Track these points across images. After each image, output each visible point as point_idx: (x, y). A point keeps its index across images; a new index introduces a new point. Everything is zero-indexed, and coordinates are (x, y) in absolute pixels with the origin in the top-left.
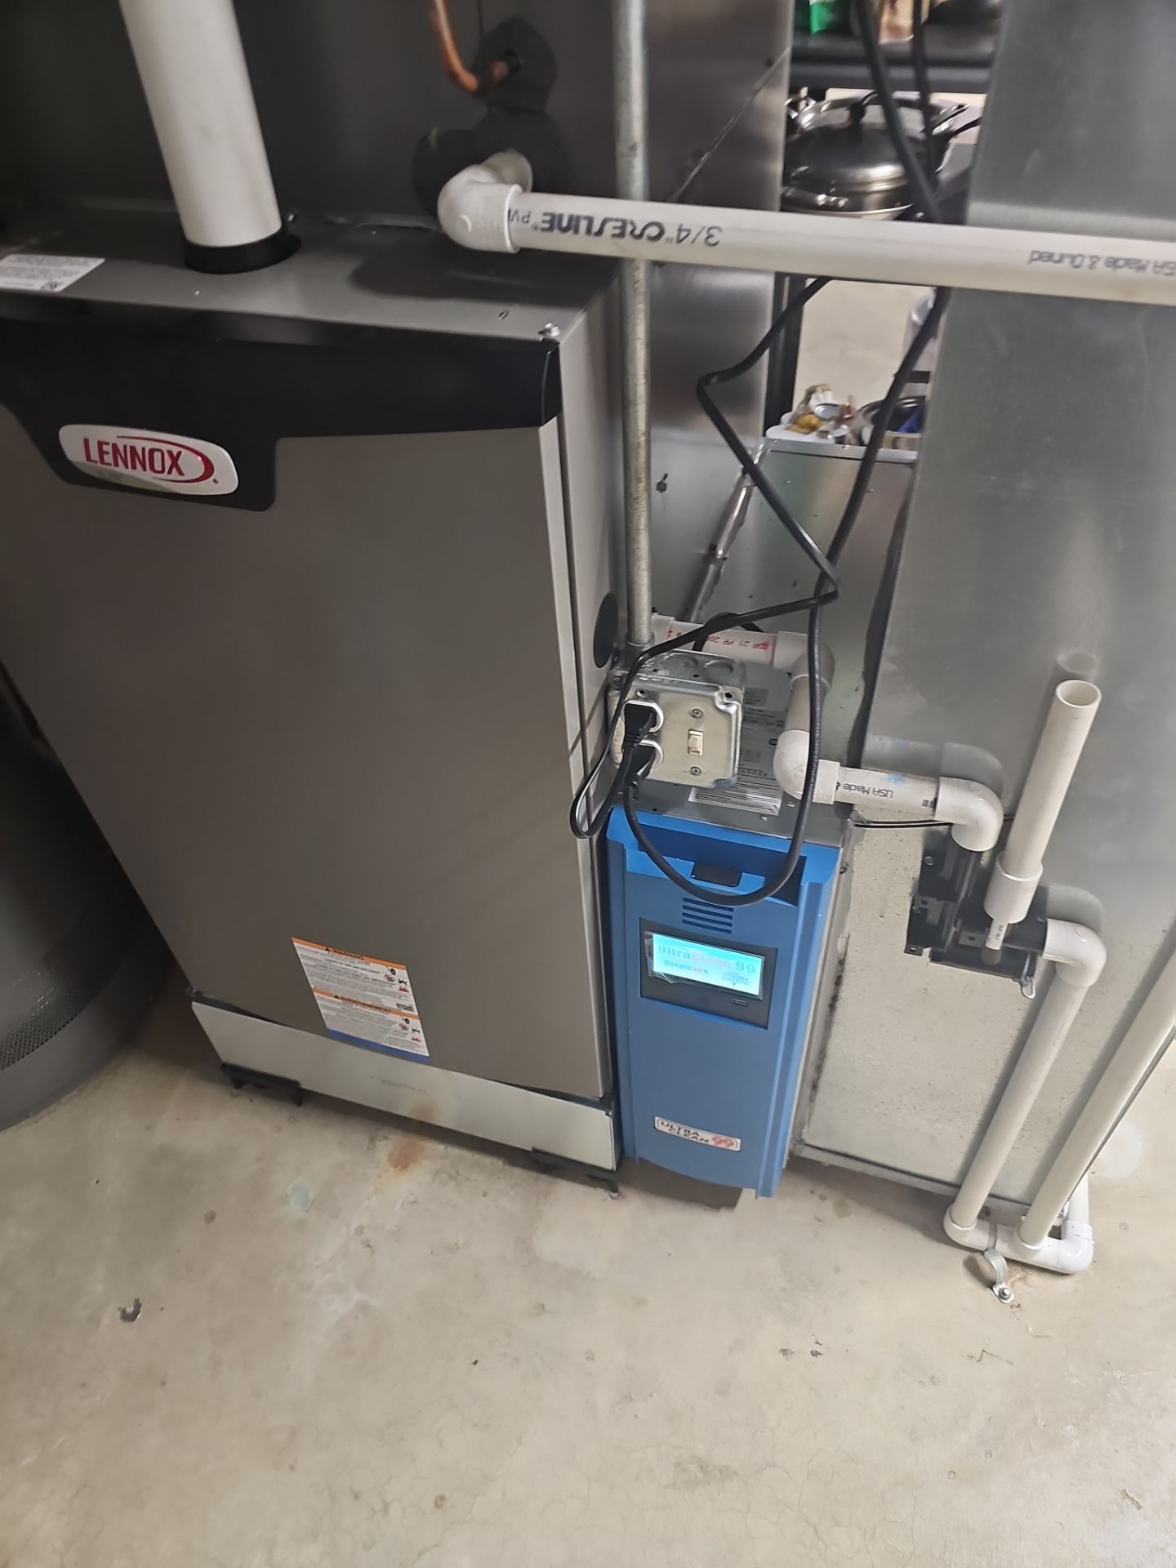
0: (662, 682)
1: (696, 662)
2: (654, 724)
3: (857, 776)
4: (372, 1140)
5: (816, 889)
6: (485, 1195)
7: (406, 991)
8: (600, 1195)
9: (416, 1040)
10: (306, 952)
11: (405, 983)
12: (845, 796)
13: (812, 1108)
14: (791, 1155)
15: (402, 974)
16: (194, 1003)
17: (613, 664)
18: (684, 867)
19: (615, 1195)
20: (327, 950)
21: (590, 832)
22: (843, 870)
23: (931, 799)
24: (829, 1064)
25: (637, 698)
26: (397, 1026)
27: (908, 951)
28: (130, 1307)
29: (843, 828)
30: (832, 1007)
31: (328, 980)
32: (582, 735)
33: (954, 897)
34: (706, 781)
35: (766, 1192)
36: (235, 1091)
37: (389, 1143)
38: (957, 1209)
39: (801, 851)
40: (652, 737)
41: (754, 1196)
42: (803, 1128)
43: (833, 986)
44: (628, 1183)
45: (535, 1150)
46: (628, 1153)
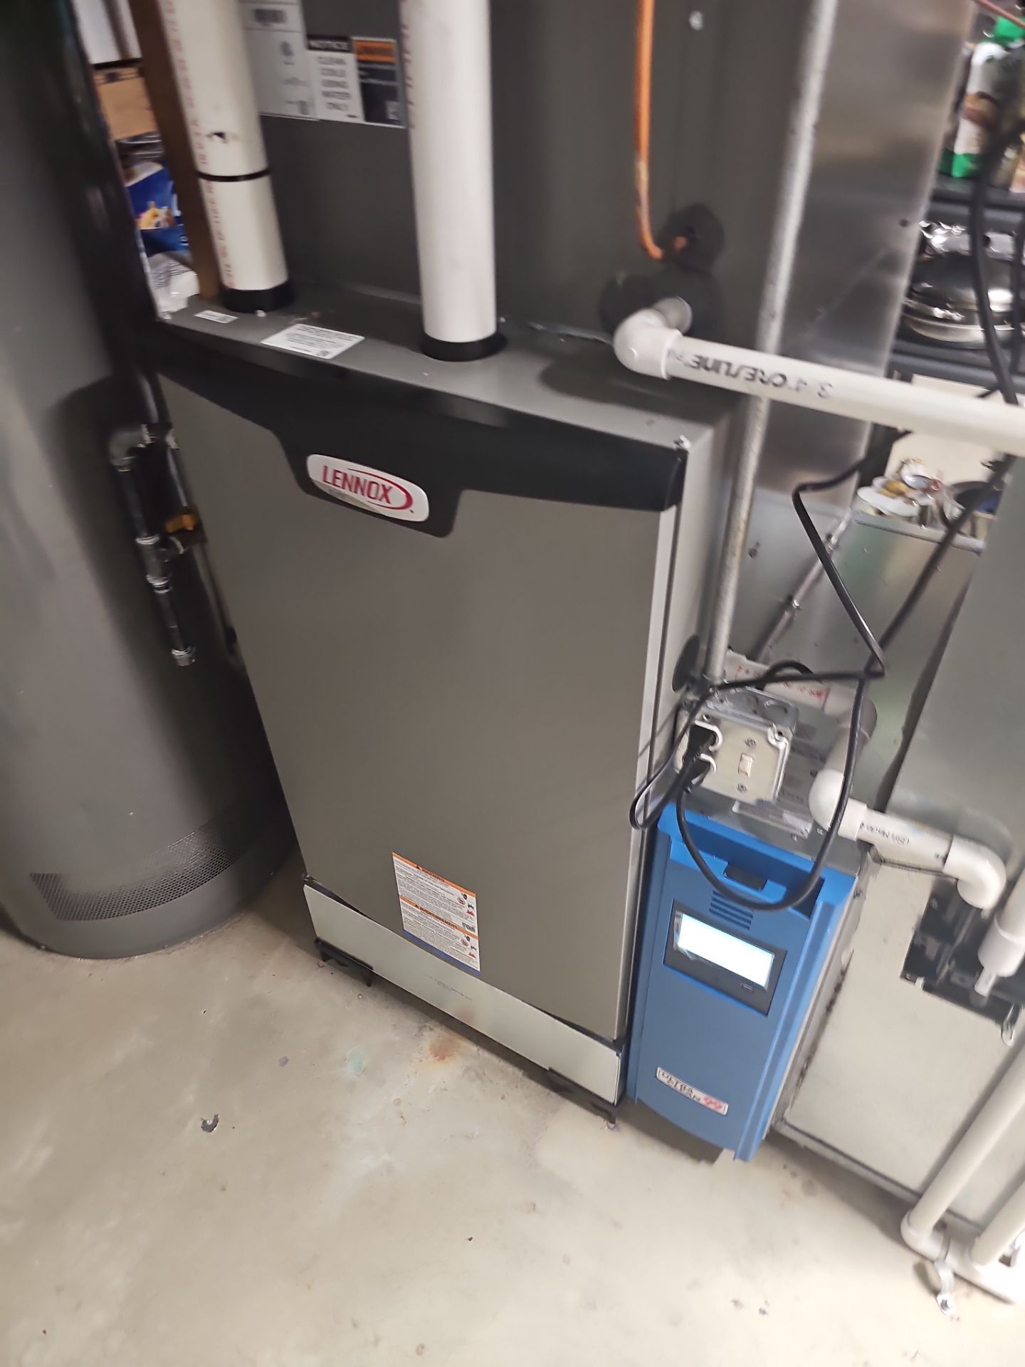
0: (726, 712)
1: (757, 700)
2: (714, 743)
3: (880, 821)
4: (420, 1029)
5: (829, 909)
6: (503, 1098)
7: (472, 914)
8: (600, 1122)
9: (473, 956)
10: (400, 864)
11: (473, 908)
12: (867, 836)
13: (797, 1093)
14: (772, 1129)
15: (472, 900)
16: (306, 885)
17: (688, 689)
18: (717, 866)
19: (612, 1126)
20: (417, 868)
21: (644, 825)
22: (857, 895)
23: (942, 853)
24: (819, 1058)
25: (702, 720)
26: (459, 941)
27: (903, 976)
28: (209, 1119)
29: (862, 860)
30: (829, 1008)
31: (413, 892)
32: (652, 743)
33: (951, 940)
34: (750, 798)
35: (743, 1156)
36: (322, 963)
37: (435, 1035)
38: (915, 1215)
39: (822, 873)
40: (710, 753)
41: (733, 1157)
42: (786, 1108)
43: (833, 990)
44: (626, 1119)
45: (551, 1070)
46: (630, 1093)
